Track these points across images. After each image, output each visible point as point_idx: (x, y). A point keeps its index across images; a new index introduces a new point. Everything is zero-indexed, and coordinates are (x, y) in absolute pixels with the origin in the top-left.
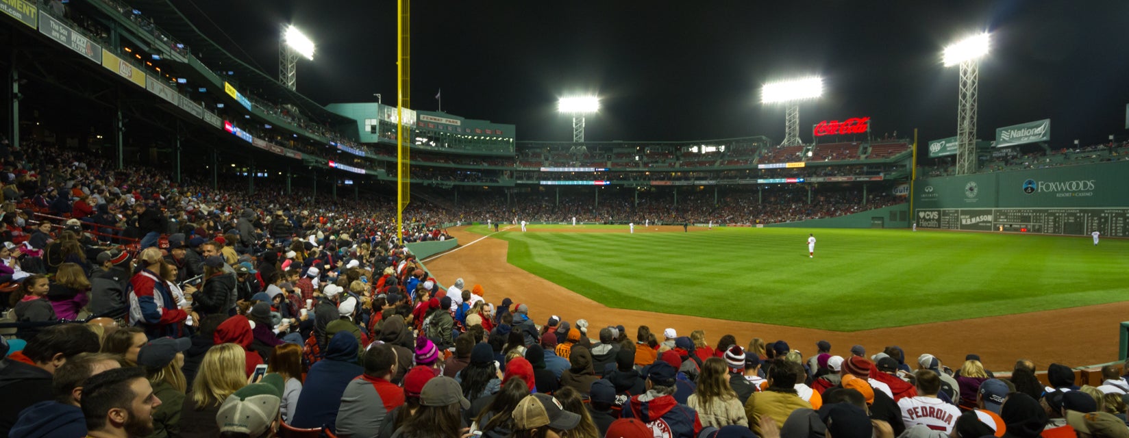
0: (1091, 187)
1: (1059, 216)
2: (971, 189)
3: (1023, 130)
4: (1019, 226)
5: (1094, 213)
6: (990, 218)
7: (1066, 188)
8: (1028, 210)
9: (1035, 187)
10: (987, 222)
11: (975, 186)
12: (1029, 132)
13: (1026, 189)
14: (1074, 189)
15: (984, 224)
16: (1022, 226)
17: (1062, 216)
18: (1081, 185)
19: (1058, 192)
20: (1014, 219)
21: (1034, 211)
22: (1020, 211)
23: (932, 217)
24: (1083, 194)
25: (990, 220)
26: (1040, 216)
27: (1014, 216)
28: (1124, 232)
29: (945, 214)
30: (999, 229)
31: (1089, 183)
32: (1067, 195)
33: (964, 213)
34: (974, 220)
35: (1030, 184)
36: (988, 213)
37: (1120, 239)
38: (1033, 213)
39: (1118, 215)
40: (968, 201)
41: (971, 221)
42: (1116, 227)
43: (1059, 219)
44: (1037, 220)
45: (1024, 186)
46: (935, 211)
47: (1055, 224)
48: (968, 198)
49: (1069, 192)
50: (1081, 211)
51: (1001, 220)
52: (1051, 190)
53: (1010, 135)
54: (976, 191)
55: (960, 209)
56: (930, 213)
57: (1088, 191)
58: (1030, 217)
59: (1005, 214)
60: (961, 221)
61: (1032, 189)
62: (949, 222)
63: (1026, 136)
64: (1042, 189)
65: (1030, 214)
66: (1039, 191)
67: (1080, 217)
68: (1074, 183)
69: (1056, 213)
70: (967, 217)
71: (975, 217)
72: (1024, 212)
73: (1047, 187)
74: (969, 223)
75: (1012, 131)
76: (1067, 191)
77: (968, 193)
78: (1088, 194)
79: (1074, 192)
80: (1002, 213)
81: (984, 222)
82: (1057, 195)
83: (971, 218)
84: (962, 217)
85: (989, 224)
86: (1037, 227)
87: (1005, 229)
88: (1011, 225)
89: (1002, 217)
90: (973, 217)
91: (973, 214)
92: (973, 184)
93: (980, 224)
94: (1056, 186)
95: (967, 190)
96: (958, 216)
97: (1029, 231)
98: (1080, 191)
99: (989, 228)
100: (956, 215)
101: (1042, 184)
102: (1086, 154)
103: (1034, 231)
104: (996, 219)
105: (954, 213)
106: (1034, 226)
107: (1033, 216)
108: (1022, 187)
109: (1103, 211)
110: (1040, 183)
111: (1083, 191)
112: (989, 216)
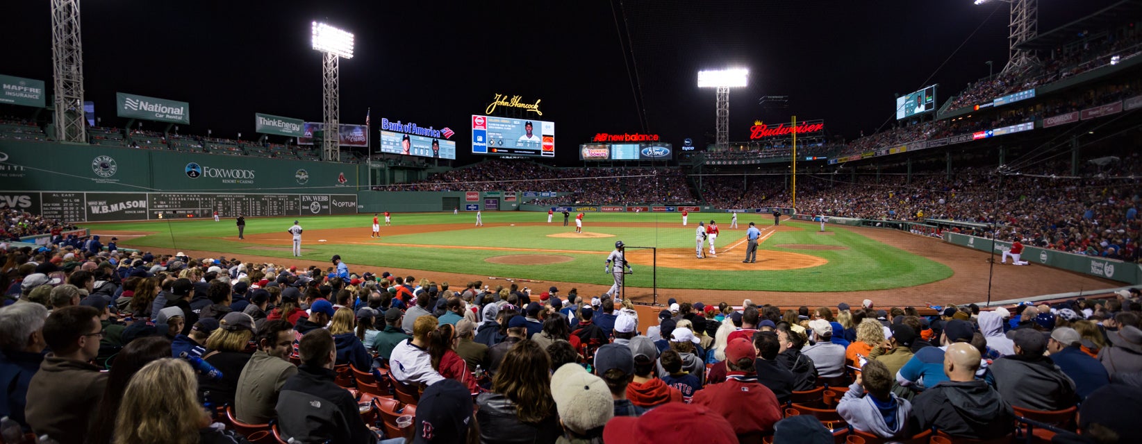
0: (252, 176)
1: (227, 201)
2: (104, 166)
3: (156, 105)
4: (185, 212)
5: (257, 198)
6: (143, 204)
7: (231, 176)
8: (194, 195)
9: (200, 171)
10: (138, 209)
11: (112, 163)
12: (164, 110)
13: (189, 173)
14: (238, 176)
15: (135, 212)
16: (189, 212)
17: (230, 201)
18: (244, 174)
19: (224, 178)
20: (178, 204)
21: (201, 196)
22: (184, 196)
23: (12, 204)
24: (246, 182)
25: (144, 206)
26: (208, 201)
27: (177, 201)
28: (278, 212)
29: (48, 198)
30: (158, 215)
31: (250, 173)
32: (232, 181)
33: (90, 198)
34: (114, 208)
35: (194, 168)
36: (143, 198)
37: (276, 216)
38: (200, 198)
39: (274, 199)
40: (102, 181)
41: (110, 209)
42: (273, 208)
43: (227, 204)
44: (204, 204)
45: (187, 170)
46: (20, 195)
47: (224, 209)
48: (99, 177)
49: (234, 179)
50: (246, 196)
51: (159, 206)
52: (217, 175)
53: (139, 105)
54: (113, 168)
55: (85, 193)
56: (8, 198)
57: (249, 179)
58: (198, 201)
59: (166, 199)
60: (89, 209)
61: (197, 174)
62: (61, 212)
63: (161, 113)
64: (207, 174)
65: (197, 199)
66: (205, 176)
67: (246, 201)
68: (238, 171)
69: (224, 198)
70: (100, 203)
71: (118, 203)
72: (189, 197)
73: (213, 173)
74: (105, 210)
75: (142, 103)
76: (232, 178)
77: (99, 171)
78: (250, 182)
79: (238, 179)
80: (160, 198)
81: (133, 209)
82: (223, 181)
83: (109, 205)
84: (90, 203)
85: (144, 212)
86: (206, 212)
87: (165, 216)
88: (175, 212)
89: (162, 203)
90: (113, 203)
91: (111, 200)
92: (108, 160)
93: (126, 212)
94: (222, 173)
95: (95, 167)
96: (82, 201)
97: (197, 216)
98: (243, 179)
99: (144, 216)
100: (78, 200)
101: (207, 169)
102: (228, 146)
103: (204, 215)
104: (151, 206)
105: (73, 198)
106: (202, 211)
107: (201, 201)
108: (184, 170)
109: (263, 196)
110: (205, 168)
111: (244, 179)
112: (140, 202)
